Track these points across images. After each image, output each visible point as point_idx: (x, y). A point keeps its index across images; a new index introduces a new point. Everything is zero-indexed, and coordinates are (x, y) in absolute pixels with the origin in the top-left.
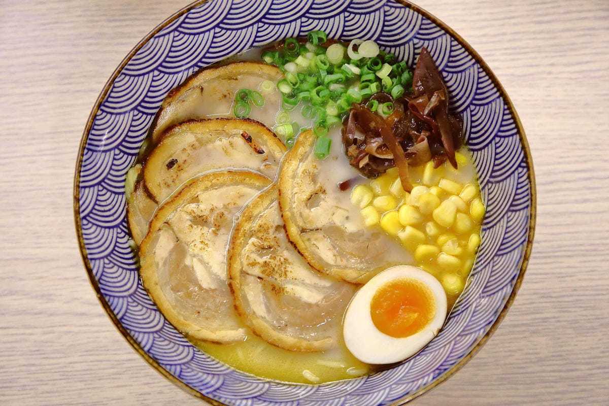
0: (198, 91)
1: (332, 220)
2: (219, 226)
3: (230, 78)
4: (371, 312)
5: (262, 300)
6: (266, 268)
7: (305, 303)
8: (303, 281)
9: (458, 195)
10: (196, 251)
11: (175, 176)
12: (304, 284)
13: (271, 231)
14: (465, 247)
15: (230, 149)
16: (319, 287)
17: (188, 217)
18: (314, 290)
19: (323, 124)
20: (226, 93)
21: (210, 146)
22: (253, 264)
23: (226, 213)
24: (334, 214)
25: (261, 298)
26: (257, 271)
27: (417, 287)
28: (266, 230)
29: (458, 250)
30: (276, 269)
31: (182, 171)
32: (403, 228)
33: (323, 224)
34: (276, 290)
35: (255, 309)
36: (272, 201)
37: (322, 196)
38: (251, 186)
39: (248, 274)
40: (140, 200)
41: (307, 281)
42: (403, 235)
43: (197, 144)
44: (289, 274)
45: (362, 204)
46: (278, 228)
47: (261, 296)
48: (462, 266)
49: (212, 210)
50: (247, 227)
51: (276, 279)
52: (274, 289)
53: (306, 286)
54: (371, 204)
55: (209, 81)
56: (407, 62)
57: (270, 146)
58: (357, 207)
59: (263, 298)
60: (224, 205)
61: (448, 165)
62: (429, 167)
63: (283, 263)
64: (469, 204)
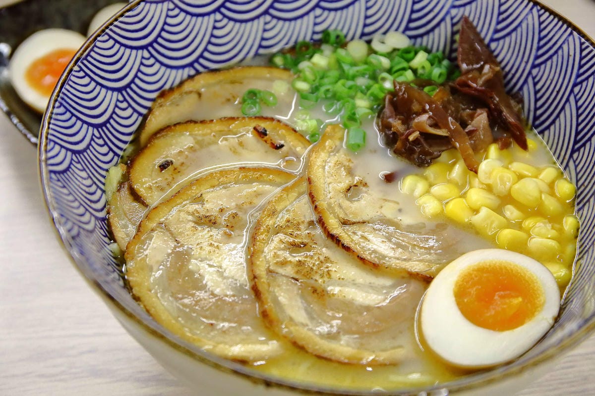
0: (194, 96)
1: (381, 213)
2: (232, 227)
3: (233, 82)
4: (456, 300)
5: (300, 304)
6: (300, 268)
7: (361, 306)
8: (353, 280)
9: (536, 177)
10: (204, 254)
11: (170, 179)
12: (355, 284)
13: (302, 227)
14: (561, 230)
15: (240, 149)
16: (376, 287)
17: (190, 218)
18: (371, 291)
19: (352, 118)
20: (229, 97)
21: (213, 148)
22: (284, 263)
23: (239, 213)
24: (382, 207)
25: (299, 303)
26: (289, 271)
27: (512, 270)
28: (297, 226)
29: (553, 233)
30: (314, 268)
31: (180, 174)
32: (476, 211)
33: (370, 216)
34: (318, 294)
35: (293, 315)
36: (300, 194)
37: (364, 189)
38: (271, 183)
39: (277, 273)
40: (125, 202)
41: (360, 281)
42: (477, 219)
43: (197, 147)
44: (333, 274)
45: (417, 193)
46: (311, 223)
47: (299, 300)
48: (562, 252)
49: (222, 210)
50: (270, 222)
51: (316, 280)
52: (315, 291)
53: (359, 287)
54: (428, 192)
55: (208, 86)
56: (444, 51)
57: (289, 142)
58: (411, 198)
59: (302, 302)
60: (237, 205)
61: (515, 148)
62: (493, 150)
63: (323, 261)
64: (551, 185)
